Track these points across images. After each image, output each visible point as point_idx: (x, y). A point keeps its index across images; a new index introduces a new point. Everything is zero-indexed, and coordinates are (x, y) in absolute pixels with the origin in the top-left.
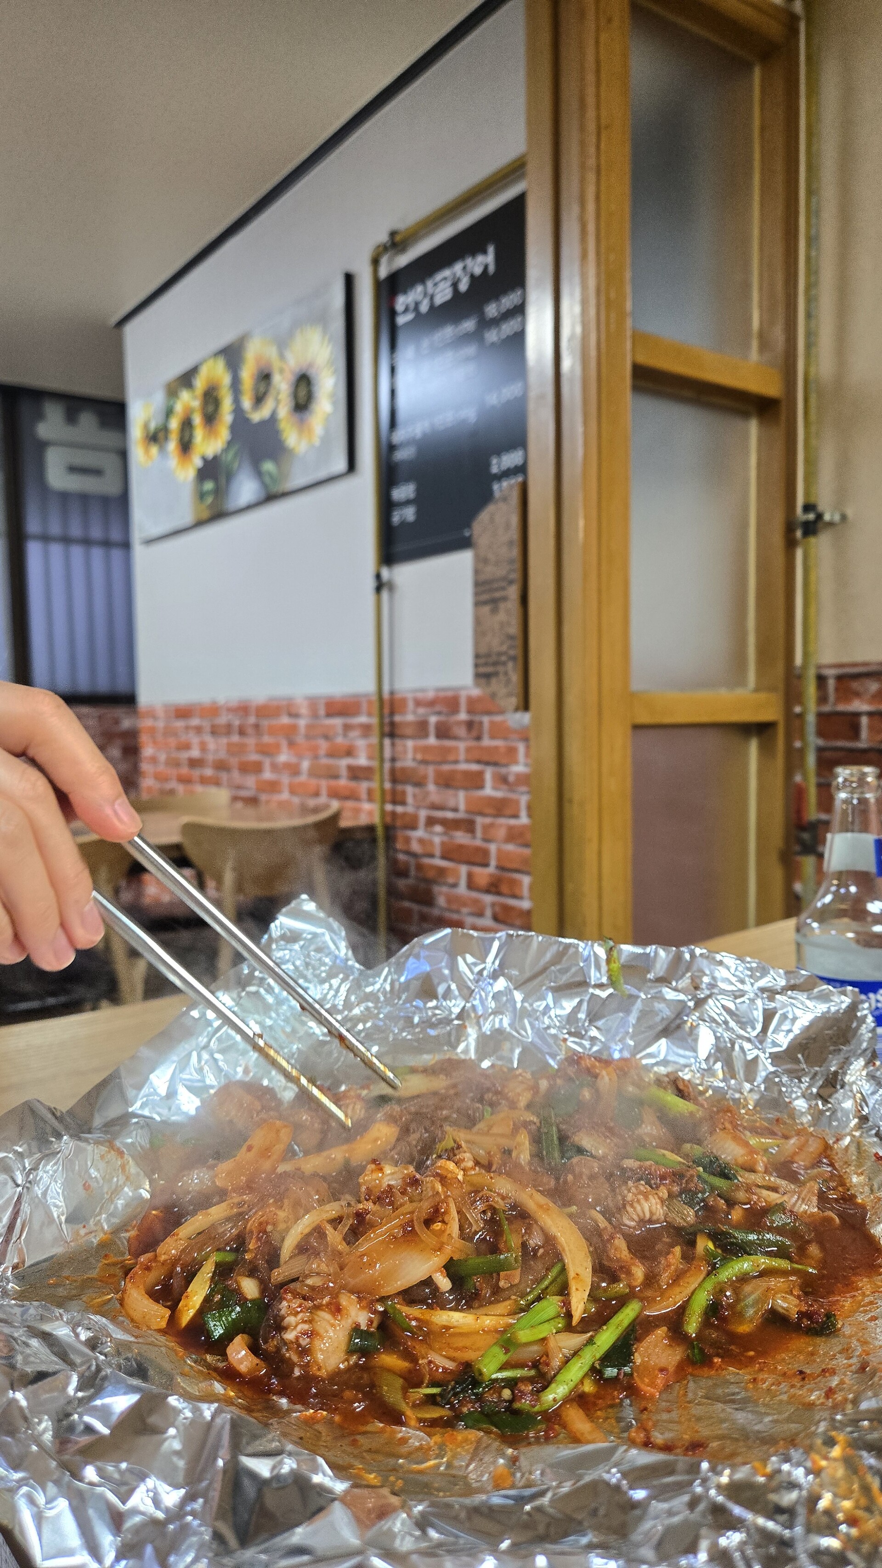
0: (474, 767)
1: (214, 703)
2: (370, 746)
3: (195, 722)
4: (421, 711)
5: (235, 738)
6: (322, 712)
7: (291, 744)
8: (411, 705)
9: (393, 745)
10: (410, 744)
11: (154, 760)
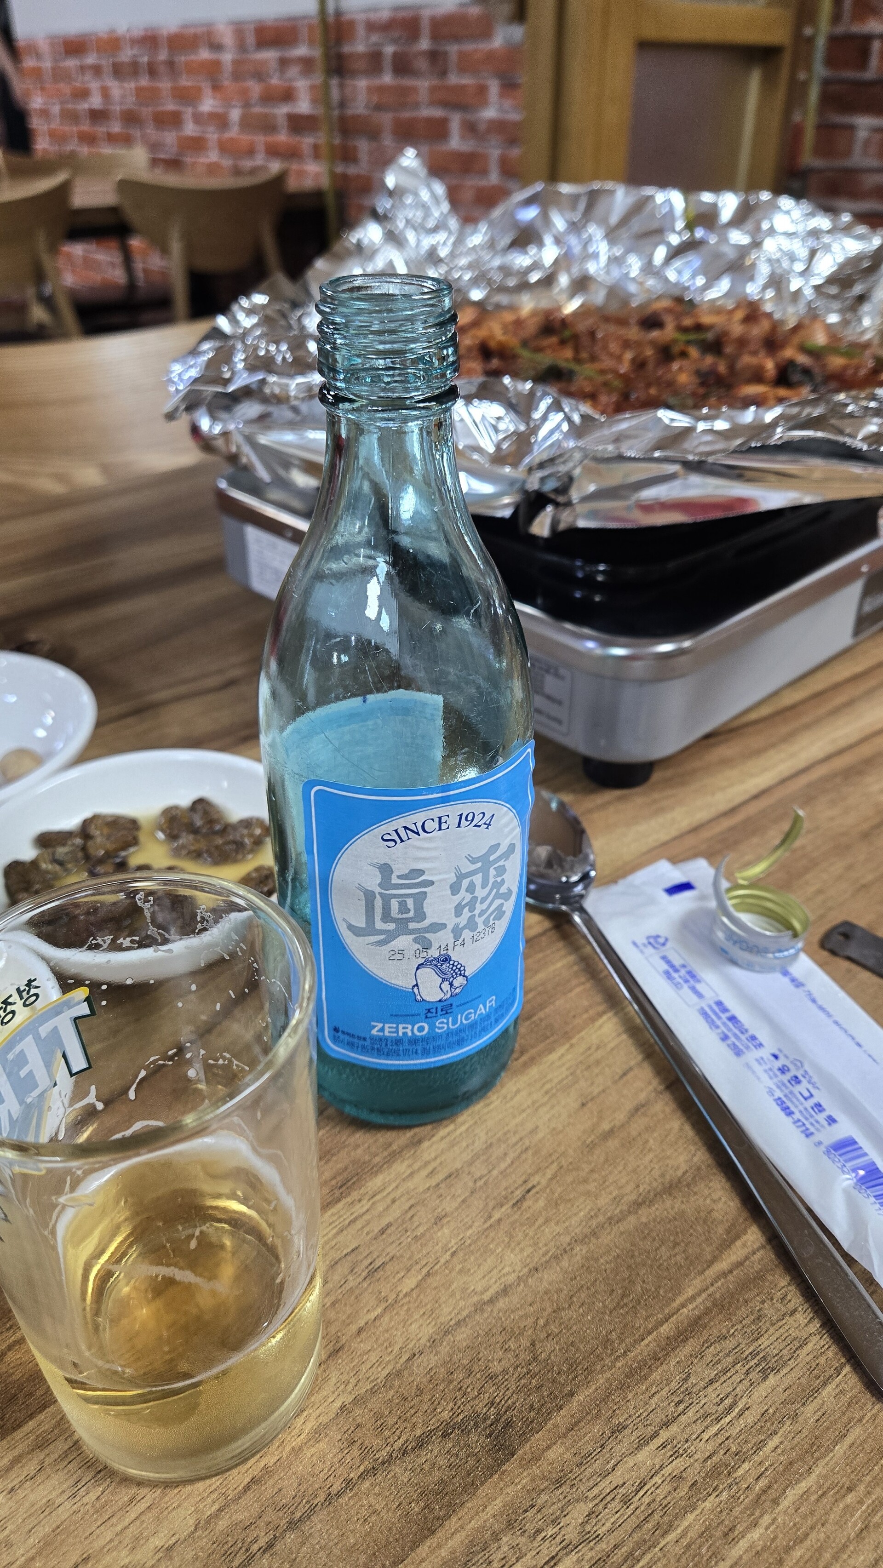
0: (437, 113)
1: (113, 31)
2: (313, 87)
3: (91, 59)
4: (375, 38)
5: (144, 82)
6: (251, 40)
7: (216, 87)
8: (361, 31)
9: (342, 86)
10: (362, 83)
11: (45, 113)
